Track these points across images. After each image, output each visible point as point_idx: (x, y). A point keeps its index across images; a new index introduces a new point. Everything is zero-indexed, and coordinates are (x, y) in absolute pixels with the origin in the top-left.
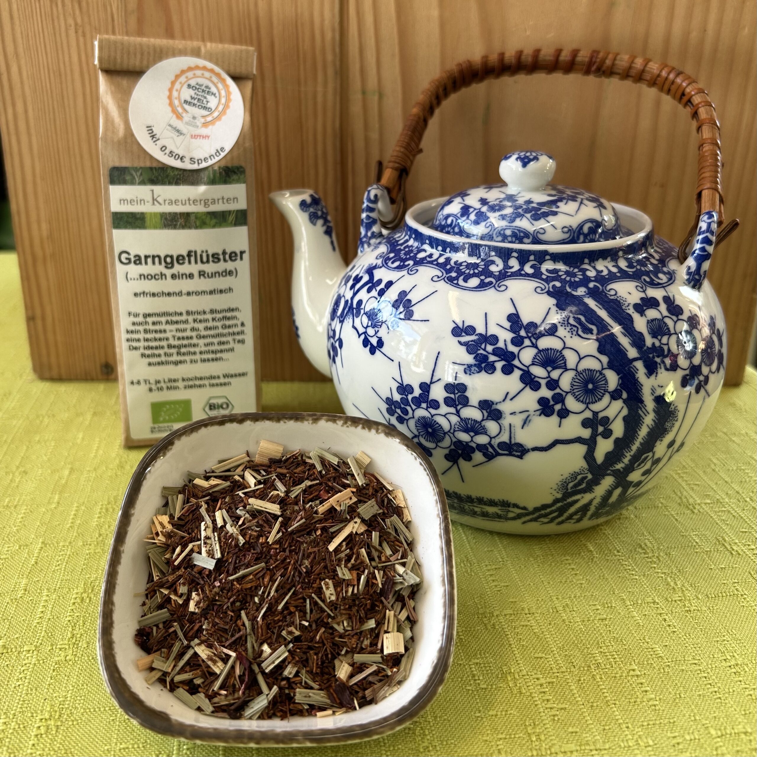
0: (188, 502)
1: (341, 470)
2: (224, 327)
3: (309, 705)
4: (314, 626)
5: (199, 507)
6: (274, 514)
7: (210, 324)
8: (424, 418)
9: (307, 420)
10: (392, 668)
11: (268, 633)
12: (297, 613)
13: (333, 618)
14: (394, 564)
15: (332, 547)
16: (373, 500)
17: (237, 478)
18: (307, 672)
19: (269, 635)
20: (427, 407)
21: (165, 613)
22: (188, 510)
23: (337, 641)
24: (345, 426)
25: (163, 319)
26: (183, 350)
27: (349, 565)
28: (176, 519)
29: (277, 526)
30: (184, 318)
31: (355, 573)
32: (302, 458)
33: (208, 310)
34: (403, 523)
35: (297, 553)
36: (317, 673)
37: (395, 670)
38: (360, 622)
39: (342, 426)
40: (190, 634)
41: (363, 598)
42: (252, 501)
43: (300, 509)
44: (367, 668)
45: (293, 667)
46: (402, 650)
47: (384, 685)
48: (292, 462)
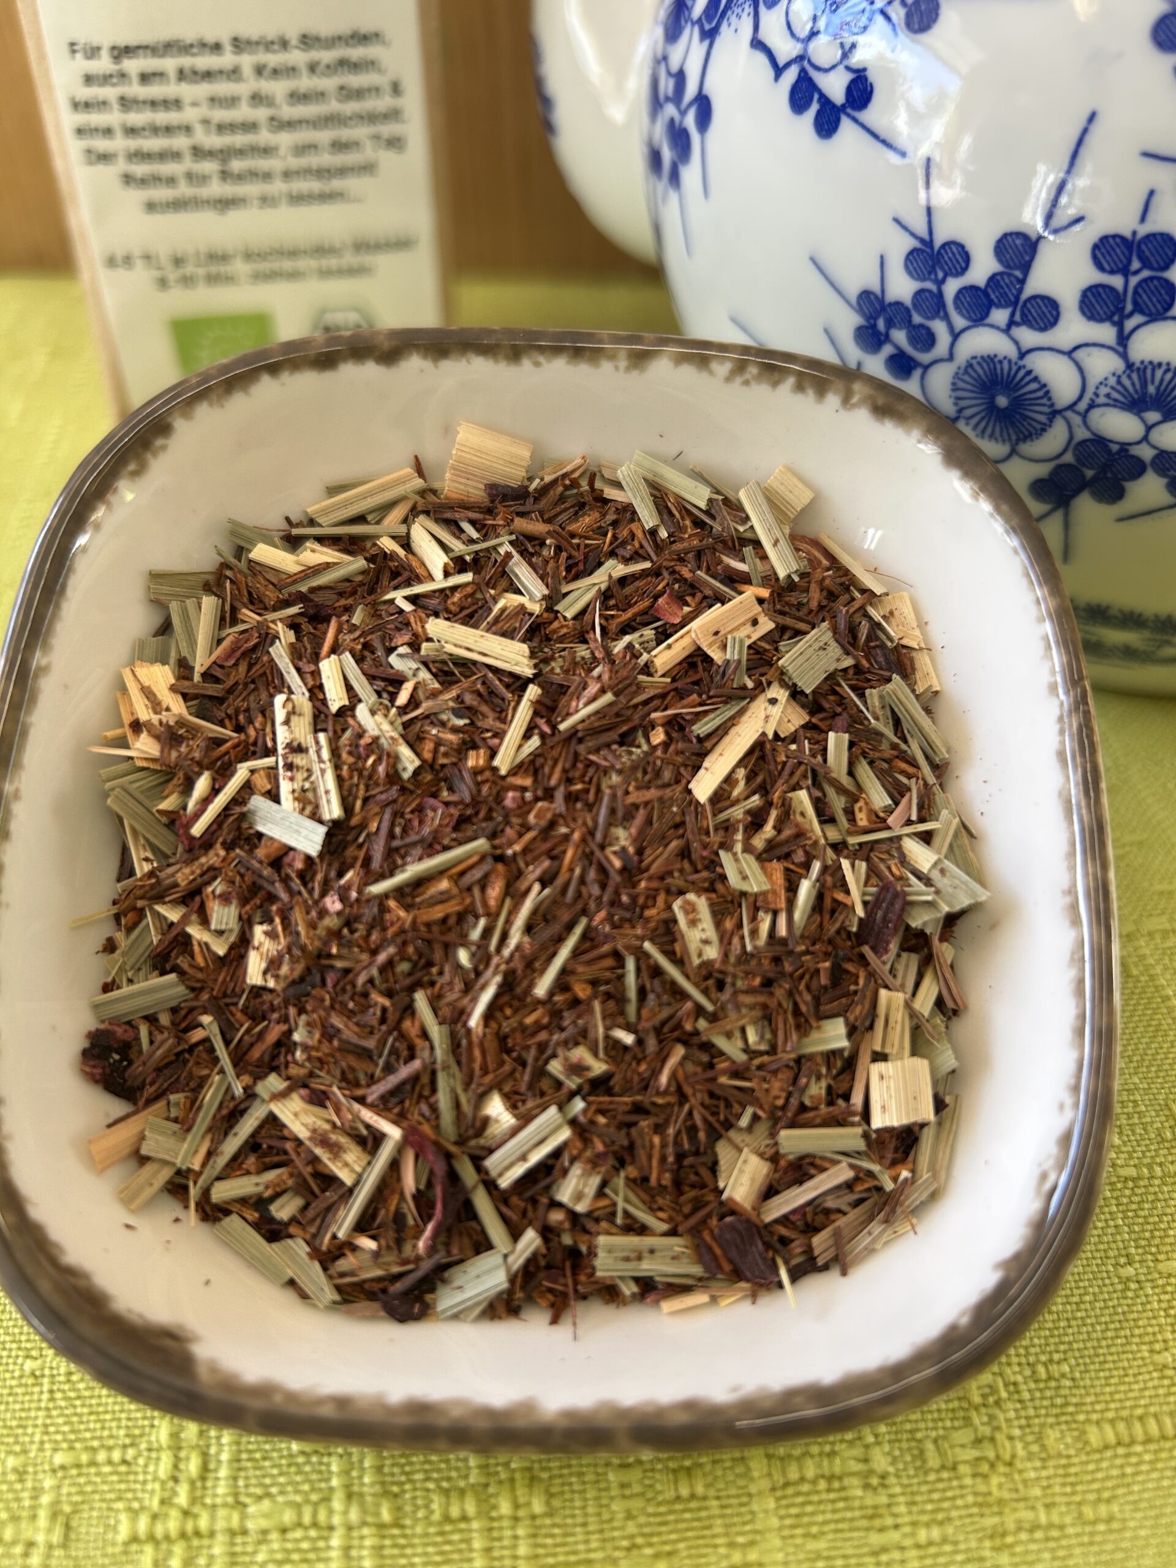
0: (234, 621)
1: (717, 527)
2: (347, 93)
3: (637, 1280)
4: (652, 1044)
5: (268, 638)
6: (511, 674)
7: (306, 82)
8: (990, 360)
9: (612, 357)
10: (894, 1163)
11: (502, 1063)
12: (597, 1006)
13: (713, 1018)
14: (899, 838)
15: (703, 787)
16: (825, 625)
17: (388, 544)
18: (631, 1182)
19: (507, 1068)
20: (1011, 323)
21: (171, 986)
22: (233, 651)
23: (722, 1086)
24: (739, 380)
25: (170, 64)
26: (237, 165)
27: (759, 842)
28: (197, 677)
29: (523, 714)
30: (227, 59)
31: (777, 868)
32: (591, 483)
33: (293, 37)
34: (917, 697)
35: (590, 807)
36: (662, 1188)
37: (905, 1174)
38: (798, 1027)
39: (728, 379)
40: (256, 1053)
41: (807, 952)
42: (436, 627)
43: (594, 658)
44: (823, 1170)
45: (586, 1174)
46: (927, 1112)
47: (871, 1219)
48: (562, 499)
